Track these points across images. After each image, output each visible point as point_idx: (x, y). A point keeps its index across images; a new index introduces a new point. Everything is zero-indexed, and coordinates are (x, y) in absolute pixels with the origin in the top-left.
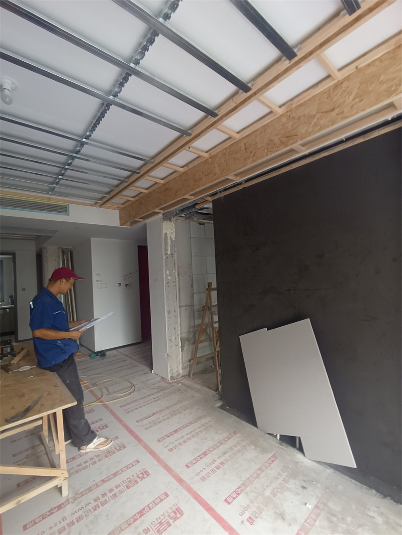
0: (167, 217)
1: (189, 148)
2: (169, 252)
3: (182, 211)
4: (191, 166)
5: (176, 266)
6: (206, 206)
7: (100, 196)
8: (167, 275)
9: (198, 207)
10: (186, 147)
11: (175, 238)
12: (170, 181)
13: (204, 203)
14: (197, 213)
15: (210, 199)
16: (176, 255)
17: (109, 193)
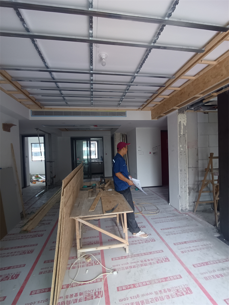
0: (181, 111)
1: (202, 61)
2: (182, 133)
3: (192, 106)
4: (201, 74)
5: (187, 142)
6: (211, 100)
7: (141, 104)
8: (180, 148)
9: (204, 101)
10: (200, 61)
11: (186, 124)
12: (184, 88)
13: (210, 98)
14: (204, 105)
15: (216, 94)
16: (186, 135)
17: (146, 102)
